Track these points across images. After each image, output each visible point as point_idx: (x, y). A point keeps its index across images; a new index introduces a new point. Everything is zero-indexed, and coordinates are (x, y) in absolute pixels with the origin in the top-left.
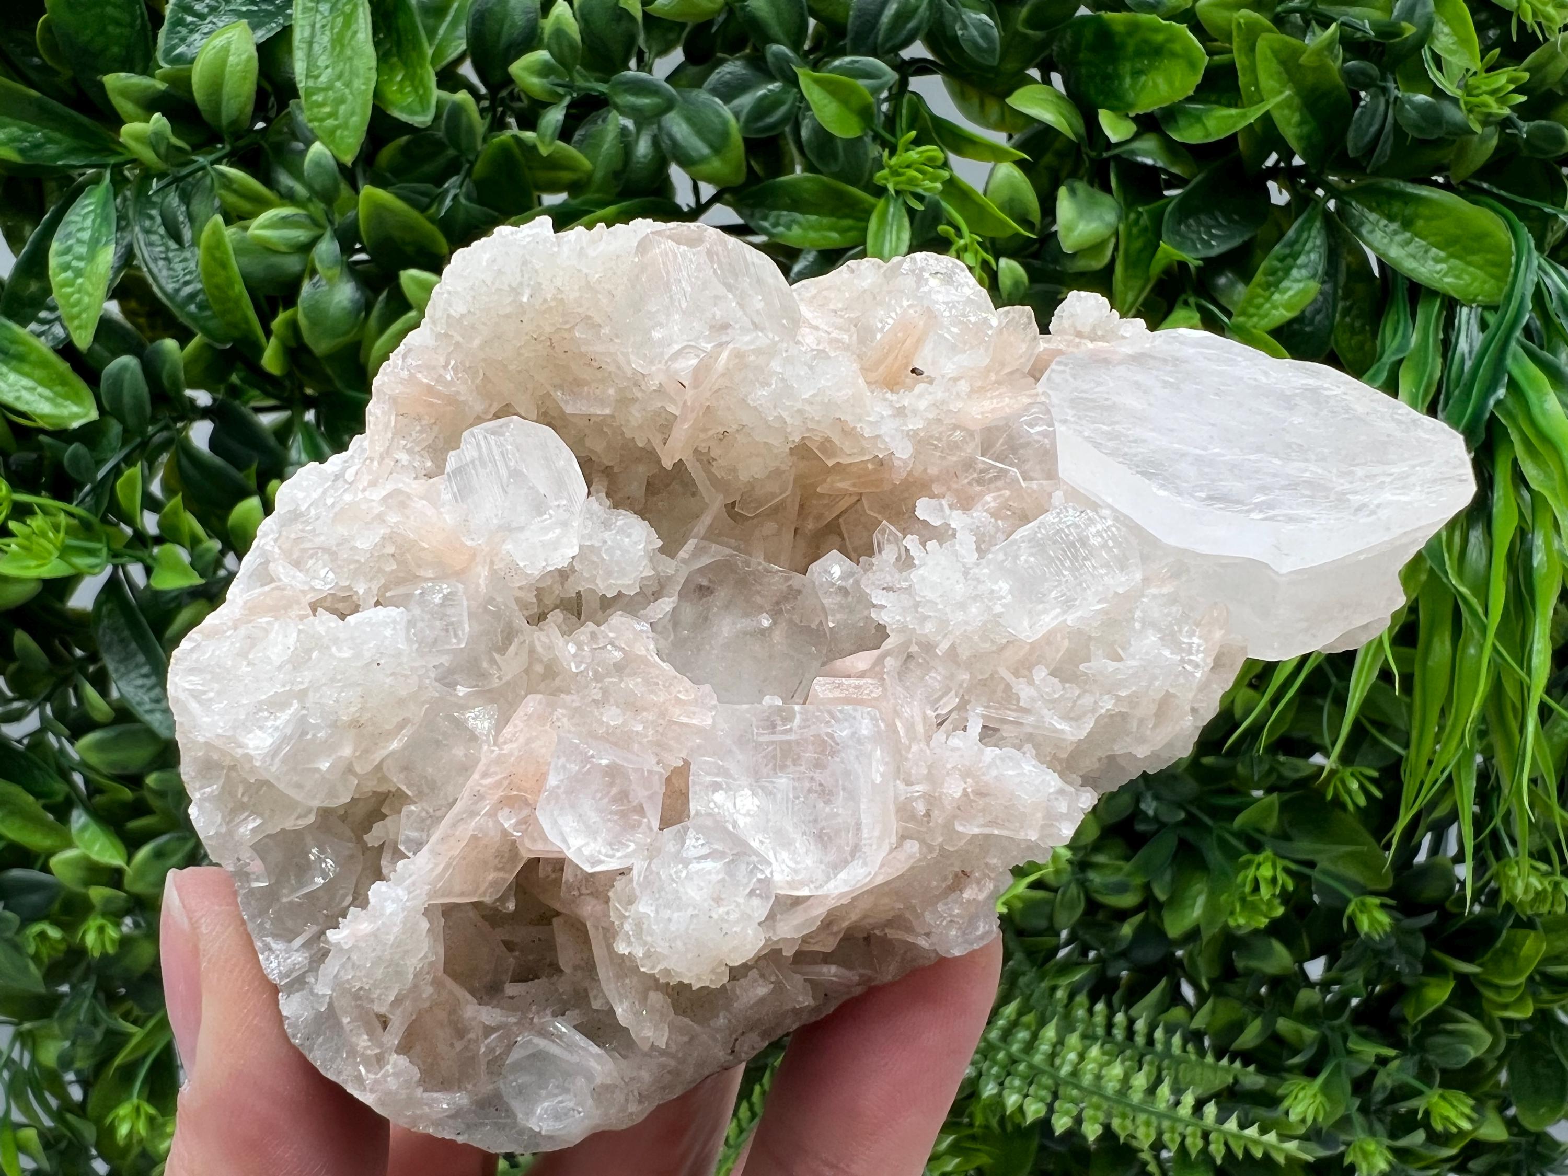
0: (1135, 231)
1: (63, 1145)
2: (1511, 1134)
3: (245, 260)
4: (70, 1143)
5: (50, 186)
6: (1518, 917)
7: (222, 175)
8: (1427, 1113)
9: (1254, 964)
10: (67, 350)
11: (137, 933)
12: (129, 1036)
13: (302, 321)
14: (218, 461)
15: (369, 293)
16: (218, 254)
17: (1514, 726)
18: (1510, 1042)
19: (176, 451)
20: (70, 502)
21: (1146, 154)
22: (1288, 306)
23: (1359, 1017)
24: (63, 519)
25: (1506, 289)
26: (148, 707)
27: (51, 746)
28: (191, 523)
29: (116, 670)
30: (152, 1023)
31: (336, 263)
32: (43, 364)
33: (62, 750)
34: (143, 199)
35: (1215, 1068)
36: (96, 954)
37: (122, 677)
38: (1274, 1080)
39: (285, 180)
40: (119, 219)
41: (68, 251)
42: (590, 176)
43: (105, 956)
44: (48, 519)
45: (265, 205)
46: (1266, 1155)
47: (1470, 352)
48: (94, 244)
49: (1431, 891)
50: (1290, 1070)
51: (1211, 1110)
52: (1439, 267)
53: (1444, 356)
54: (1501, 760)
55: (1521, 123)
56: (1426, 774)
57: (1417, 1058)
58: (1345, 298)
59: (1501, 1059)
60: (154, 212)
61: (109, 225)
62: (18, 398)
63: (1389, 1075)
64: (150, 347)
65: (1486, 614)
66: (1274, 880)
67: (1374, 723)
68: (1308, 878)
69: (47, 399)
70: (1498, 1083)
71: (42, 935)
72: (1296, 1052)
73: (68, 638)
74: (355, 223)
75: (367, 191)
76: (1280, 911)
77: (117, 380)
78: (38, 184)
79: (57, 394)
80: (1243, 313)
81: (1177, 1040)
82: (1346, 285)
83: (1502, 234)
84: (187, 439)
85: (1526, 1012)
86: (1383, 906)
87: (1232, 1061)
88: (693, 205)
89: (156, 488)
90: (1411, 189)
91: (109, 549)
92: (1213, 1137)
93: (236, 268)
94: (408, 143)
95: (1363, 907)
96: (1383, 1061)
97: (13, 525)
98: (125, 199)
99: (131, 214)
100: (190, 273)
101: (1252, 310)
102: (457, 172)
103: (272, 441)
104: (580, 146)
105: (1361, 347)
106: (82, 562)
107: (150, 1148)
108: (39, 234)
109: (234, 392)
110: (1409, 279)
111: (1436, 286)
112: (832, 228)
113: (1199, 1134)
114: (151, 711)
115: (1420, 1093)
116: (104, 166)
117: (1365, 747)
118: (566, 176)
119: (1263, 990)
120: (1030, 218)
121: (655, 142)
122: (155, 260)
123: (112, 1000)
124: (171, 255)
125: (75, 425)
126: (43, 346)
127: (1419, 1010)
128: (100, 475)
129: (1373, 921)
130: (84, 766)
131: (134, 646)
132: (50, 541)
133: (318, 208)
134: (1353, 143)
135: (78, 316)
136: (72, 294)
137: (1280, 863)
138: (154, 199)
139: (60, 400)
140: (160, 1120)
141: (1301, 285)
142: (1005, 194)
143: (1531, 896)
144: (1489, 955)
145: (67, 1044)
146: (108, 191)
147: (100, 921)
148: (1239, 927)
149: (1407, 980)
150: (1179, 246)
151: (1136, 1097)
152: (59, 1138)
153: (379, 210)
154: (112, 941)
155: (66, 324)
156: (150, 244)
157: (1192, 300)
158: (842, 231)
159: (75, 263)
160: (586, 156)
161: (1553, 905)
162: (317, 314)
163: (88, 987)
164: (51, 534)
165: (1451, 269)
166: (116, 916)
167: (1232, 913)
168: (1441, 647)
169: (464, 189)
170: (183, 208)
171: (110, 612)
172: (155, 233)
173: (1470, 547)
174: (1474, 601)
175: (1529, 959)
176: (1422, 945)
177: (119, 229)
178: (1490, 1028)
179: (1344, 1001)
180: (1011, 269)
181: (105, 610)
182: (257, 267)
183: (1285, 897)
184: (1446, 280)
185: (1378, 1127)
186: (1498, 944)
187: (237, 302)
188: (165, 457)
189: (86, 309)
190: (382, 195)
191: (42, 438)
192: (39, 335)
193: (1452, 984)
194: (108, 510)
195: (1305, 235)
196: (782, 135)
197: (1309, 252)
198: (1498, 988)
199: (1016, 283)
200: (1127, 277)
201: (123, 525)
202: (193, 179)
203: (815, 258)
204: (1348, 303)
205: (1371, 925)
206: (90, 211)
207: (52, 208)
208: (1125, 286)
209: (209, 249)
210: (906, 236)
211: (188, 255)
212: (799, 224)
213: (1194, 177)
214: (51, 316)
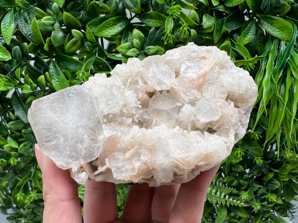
0: (218, 25)
1: (7, 201)
2: (283, 202)
3: (40, 27)
4: (8, 201)
6: (287, 161)
7: (36, 9)
8: (268, 198)
9: (236, 170)
10: (5, 45)
11: (21, 161)
12: (20, 180)
13: (52, 40)
14: (36, 68)
15: (66, 35)
16: (35, 25)
17: (288, 124)
18: (284, 185)
19: (27, 67)
20: (6, 75)
21: (221, 9)
22: (248, 40)
23: (256, 180)
24: (4, 79)
25: (291, 37)
26: (22, 117)
27: (3, 124)
28: (30, 80)
29: (16, 110)
30: (24, 178)
31: (59, 28)
33: (6, 125)
34: (20, 14)
35: (228, 189)
36: (13, 165)
38: (239, 192)
39: (49, 11)
40: (15, 19)
41: (5, 24)
42: (110, 11)
43: (14, 165)
44: (2, 79)
45: (44, 16)
46: (238, 205)
47: (283, 50)
48: (10, 23)
49: (270, 156)
50: (242, 190)
51: (227, 197)
52: (278, 33)
53: (278, 51)
54: (285, 131)
55: (295, 4)
56: (271, 133)
57: (266, 188)
58: (259, 39)
59: (282, 188)
60: (22, 17)
61: (13, 19)
63: (261, 191)
64: (22, 45)
65: (284, 101)
66: (241, 153)
67: (261, 123)
68: (247, 153)
69: (1, 55)
70: (281, 193)
71: (2, 161)
72: (243, 187)
73: (6, 103)
74: (63, 20)
75: (65, 13)
76: (241, 159)
77: (15, 51)
80: (239, 42)
81: (221, 184)
82: (259, 36)
83: (291, 26)
84: (29, 63)
85: (287, 179)
86: (261, 159)
87: (231, 188)
88: (130, 18)
89: (23, 73)
90: (273, 17)
91: (14, 85)
92: (227, 202)
93: (39, 29)
94: (73, 4)
95: (258, 159)
96: (260, 188)
98: (16, 14)
99: (17, 17)
100: (30, 30)
101: (241, 41)
102: (83, 10)
103: (46, 64)
104: (108, 5)
105: (261, 49)
106: (9, 88)
107: (24, 202)
109: (39, 54)
110: (272, 36)
111: (277, 37)
112: (158, 23)
113: (225, 201)
114: (23, 118)
115: (267, 194)
116: (12, 7)
117: (259, 128)
118: (105, 11)
119: (237, 175)
120: (197, 21)
121: (123, 4)
122: (23, 27)
123: (16, 174)
124: (26, 26)
125: (7, 60)
127: (267, 179)
128: (12, 70)
129: (259, 161)
130: (10, 128)
131: (19, 105)
132: (2, 83)
133: (55, 17)
134: (262, 7)
135: (7, 38)
136: (6, 33)
137: (242, 150)
138: (22, 14)
139: (4, 55)
140: (26, 197)
141: (251, 36)
142: (192, 16)
143: (290, 157)
144: (281, 168)
145: (7, 182)
146: (13, 12)
147: (13, 158)
148: (234, 162)
149: (265, 173)
150: (227, 28)
151: (213, 194)
152: (6, 200)
153: (67, 17)
154: (16, 162)
155: (5, 39)
156: (21, 24)
157: (229, 39)
158: (160, 23)
159: (6, 27)
160: (109, 7)
161: (294, 159)
162: (55, 38)
163: (11, 171)
164: (2, 81)
165: (280, 33)
166: (17, 157)
167: (232, 160)
168: (275, 108)
169: (84, 13)
170: (28, 17)
171: (15, 98)
172: (23, 21)
173: (281, 89)
174: (282, 99)
175: (288, 169)
176: (268, 166)
177: (15, 21)
178: (280, 182)
179: (253, 177)
180: (193, 32)
181: (14, 98)
182: (43, 28)
183: (243, 157)
184: (279, 35)
185: (258, 201)
186: (283, 167)
187: (39, 36)
188: (25, 67)
189: (9, 36)
190: (67, 13)
193: (274, 174)
194: (14, 78)
195: (252, 26)
196: (148, 3)
197: (252, 30)
198: (282, 175)
199: (194, 34)
200: (216, 34)
201: (17, 81)
202: (30, 10)
203: (155, 29)
204: (259, 40)
205: (259, 162)
206: (9, 17)
207: (2, 16)
208: (216, 36)
209: (33, 25)
210: (173, 24)
211: (29, 26)
212: (151, 22)
213: (230, 14)
214: (2, 38)
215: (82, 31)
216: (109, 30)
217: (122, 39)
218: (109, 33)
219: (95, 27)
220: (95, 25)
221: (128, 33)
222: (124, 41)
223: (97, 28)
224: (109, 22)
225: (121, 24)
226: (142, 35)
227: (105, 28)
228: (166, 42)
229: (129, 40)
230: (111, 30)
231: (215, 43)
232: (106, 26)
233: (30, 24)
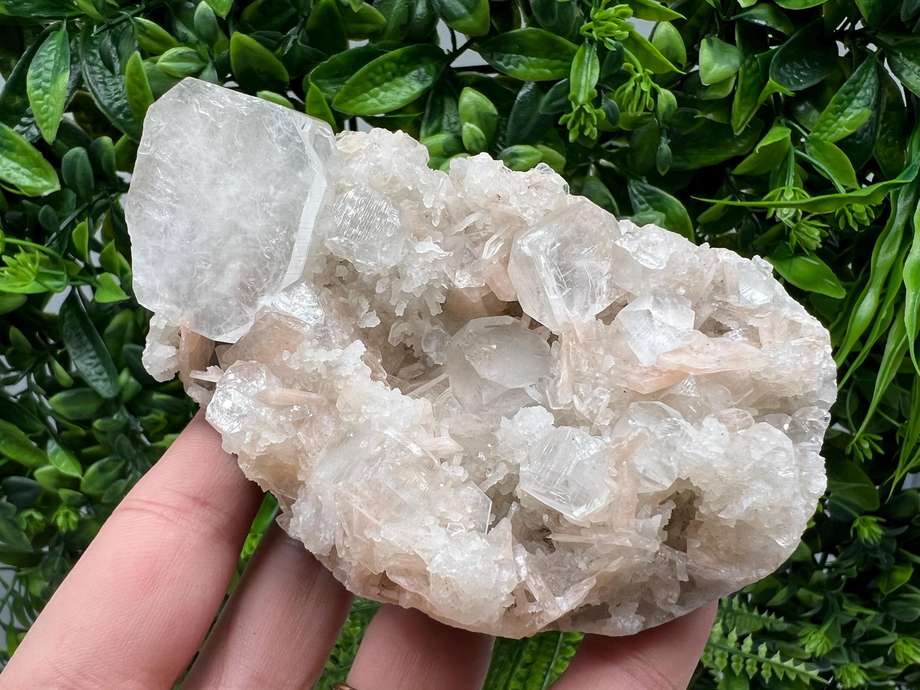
0: (749, 72)
3: (155, 83)
5: (28, 32)
7: (140, 24)
8: (893, 651)
10: (39, 143)
11: (89, 517)
16: (137, 79)
19: (111, 211)
20: (43, 244)
21: (761, 17)
22: (848, 126)
23: (850, 589)
24: (38, 255)
26: (94, 378)
27: (34, 401)
28: (120, 259)
29: (74, 354)
32: (24, 152)
33: (41, 404)
34: (88, 42)
35: (759, 619)
36: (64, 530)
37: (77, 358)
38: (795, 627)
39: (182, 29)
40: (72, 56)
41: (39, 76)
42: (385, 28)
43: (69, 531)
44: (28, 255)
45: (168, 45)
46: (798, 678)
48: (56, 71)
49: (906, 511)
50: (802, 619)
51: (749, 642)
58: (883, 122)
60: (95, 51)
61: (66, 57)
62: (8, 175)
63: (864, 624)
64: (93, 142)
69: (27, 176)
71: (31, 517)
72: (808, 609)
73: (45, 333)
74: (228, 58)
75: (236, 35)
78: (19, 30)
79: (35, 173)
80: (817, 130)
81: (736, 600)
82: (886, 113)
84: (118, 203)
86: (879, 523)
87: (770, 614)
88: (451, 50)
89: (98, 236)
91: (69, 276)
92: (763, 666)
93: (150, 89)
95: (865, 523)
96: (862, 616)
97: (5, 258)
98: (76, 42)
99: (80, 51)
100: (119, 92)
101: (824, 129)
102: (295, 25)
104: (378, 6)
105: (892, 155)
106: (51, 283)
108: (19, 65)
112: (546, 67)
113: (755, 663)
114: (96, 380)
115: (883, 635)
116: (62, 18)
118: (369, 27)
119: (788, 570)
120: (680, 61)
121: (429, 5)
122: (96, 84)
124: (106, 80)
125: (46, 193)
126: (24, 140)
127: (890, 587)
128: (62, 227)
129: (871, 532)
130: (55, 414)
131: (85, 338)
132: (29, 269)
133: (203, 48)
135: (46, 120)
136: (42, 105)
138: (95, 42)
139: (35, 177)
141: (859, 111)
142: (664, 44)
145: (47, 584)
146: (65, 35)
147: (66, 510)
149: (884, 567)
150: (779, 82)
151: (715, 639)
153: (244, 49)
154: (74, 522)
155: (38, 125)
156: (93, 73)
157: (783, 121)
158: (553, 69)
159: (43, 84)
160: (382, 13)
163: (59, 549)
164: (30, 265)
166: (76, 507)
169: (300, 35)
170: (114, 49)
171: (70, 317)
172: (96, 65)
176: (895, 545)
177: (72, 63)
180: (667, 96)
181: (66, 315)
185: (855, 655)
188: (103, 216)
189: (52, 116)
190: (244, 36)
191: (25, 202)
192: (22, 133)
193: (911, 571)
194: (68, 250)
195: (864, 76)
197: (866, 88)
199: (669, 106)
200: (742, 104)
201: (77, 260)
202: (121, 27)
203: (534, 87)
204: (885, 125)
205: (870, 534)
206: (53, 49)
207: (29, 47)
208: (740, 110)
209: (131, 75)
210: (597, 72)
211: (118, 80)
212: (523, 63)
213: (792, 34)
214: (30, 121)
215: (291, 94)
216: (382, 94)
217: (424, 124)
218: (382, 103)
219: (334, 84)
220: (337, 76)
221: (443, 103)
222: (430, 130)
223: (343, 88)
224: (382, 64)
225: (420, 73)
226: (491, 108)
227: (369, 84)
228: (575, 131)
229: (445, 125)
230: (389, 94)
231: (738, 134)
232: (371, 80)
233: (122, 72)
